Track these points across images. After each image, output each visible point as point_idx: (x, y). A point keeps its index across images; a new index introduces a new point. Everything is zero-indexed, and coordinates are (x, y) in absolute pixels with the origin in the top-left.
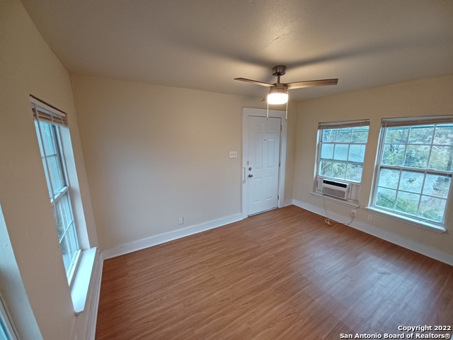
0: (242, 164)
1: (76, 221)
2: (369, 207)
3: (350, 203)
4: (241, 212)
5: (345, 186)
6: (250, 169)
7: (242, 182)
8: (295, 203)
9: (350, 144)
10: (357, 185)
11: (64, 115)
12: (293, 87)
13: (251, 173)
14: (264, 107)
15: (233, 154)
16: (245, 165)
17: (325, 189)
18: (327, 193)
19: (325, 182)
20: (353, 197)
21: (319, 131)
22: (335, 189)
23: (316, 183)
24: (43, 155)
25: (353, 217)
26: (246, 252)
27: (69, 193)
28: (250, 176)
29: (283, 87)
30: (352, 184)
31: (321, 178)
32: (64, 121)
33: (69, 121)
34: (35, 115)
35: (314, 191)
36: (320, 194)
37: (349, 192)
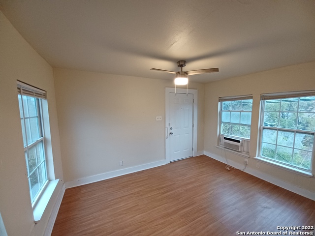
0: (165, 125)
1: (47, 161)
2: (257, 157)
3: (244, 154)
4: (165, 158)
5: (239, 141)
6: (171, 129)
7: (165, 138)
8: (205, 153)
9: (241, 111)
10: (248, 141)
11: (45, 92)
12: (191, 74)
15: (159, 118)
17: (225, 143)
18: (227, 146)
19: (225, 138)
20: (245, 149)
21: (219, 103)
22: (232, 144)
23: (219, 139)
25: (246, 164)
27: (44, 141)
28: (171, 133)
29: (185, 74)
30: (244, 140)
31: (223, 136)
32: (45, 96)
33: (48, 96)
34: (20, 92)
35: (218, 145)
36: (222, 147)
37: (242, 146)
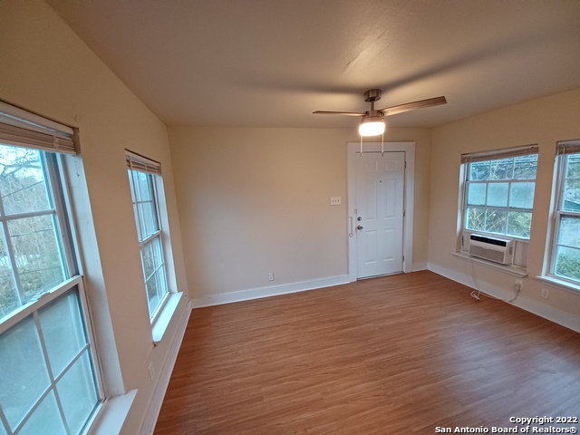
0: (347, 213)
1: (166, 264)
2: (543, 277)
3: (514, 269)
4: (348, 273)
5: (503, 244)
6: (359, 219)
7: (348, 236)
8: (430, 267)
9: (510, 182)
10: (524, 243)
11: (158, 165)
12: (390, 113)
13: (360, 223)
14: (357, 140)
15: (336, 200)
16: (351, 213)
17: (474, 248)
18: (477, 254)
19: (473, 238)
20: (519, 261)
21: (462, 167)
22: (488, 249)
23: (461, 240)
24: (134, 201)
25: (518, 290)
26: (342, 320)
27: (160, 236)
28: (359, 228)
29: (379, 115)
30: (516, 241)
31: (469, 232)
32: (159, 171)
33: (163, 170)
34: (129, 166)
35: (458, 252)
36: (465, 255)
37: (511, 253)
